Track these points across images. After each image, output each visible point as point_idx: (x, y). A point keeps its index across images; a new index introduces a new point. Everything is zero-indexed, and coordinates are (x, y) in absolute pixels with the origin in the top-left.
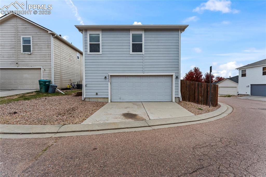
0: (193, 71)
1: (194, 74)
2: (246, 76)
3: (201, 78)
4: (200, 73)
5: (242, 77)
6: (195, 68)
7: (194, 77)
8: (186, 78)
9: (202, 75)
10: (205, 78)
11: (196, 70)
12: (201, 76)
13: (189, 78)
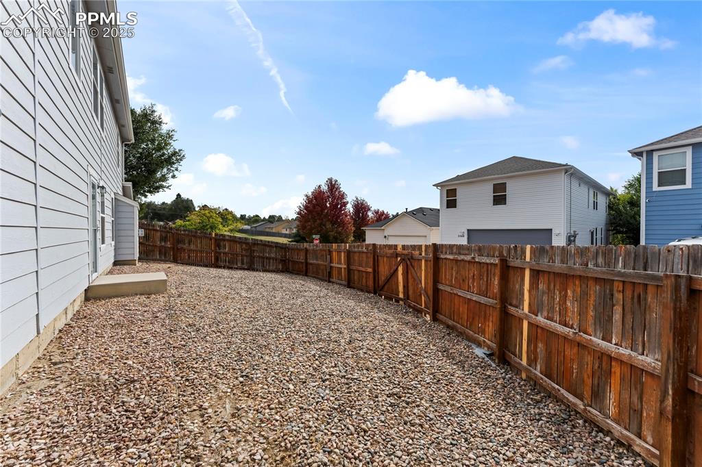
0: (325, 188)
1: (328, 197)
2: (455, 207)
3: (344, 210)
4: (342, 196)
5: (447, 208)
6: (330, 180)
7: (328, 205)
8: (306, 207)
9: (347, 203)
10: (351, 211)
11: (333, 186)
12: (345, 204)
13: (314, 207)
